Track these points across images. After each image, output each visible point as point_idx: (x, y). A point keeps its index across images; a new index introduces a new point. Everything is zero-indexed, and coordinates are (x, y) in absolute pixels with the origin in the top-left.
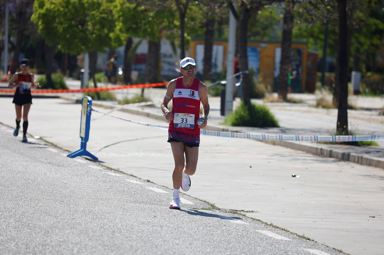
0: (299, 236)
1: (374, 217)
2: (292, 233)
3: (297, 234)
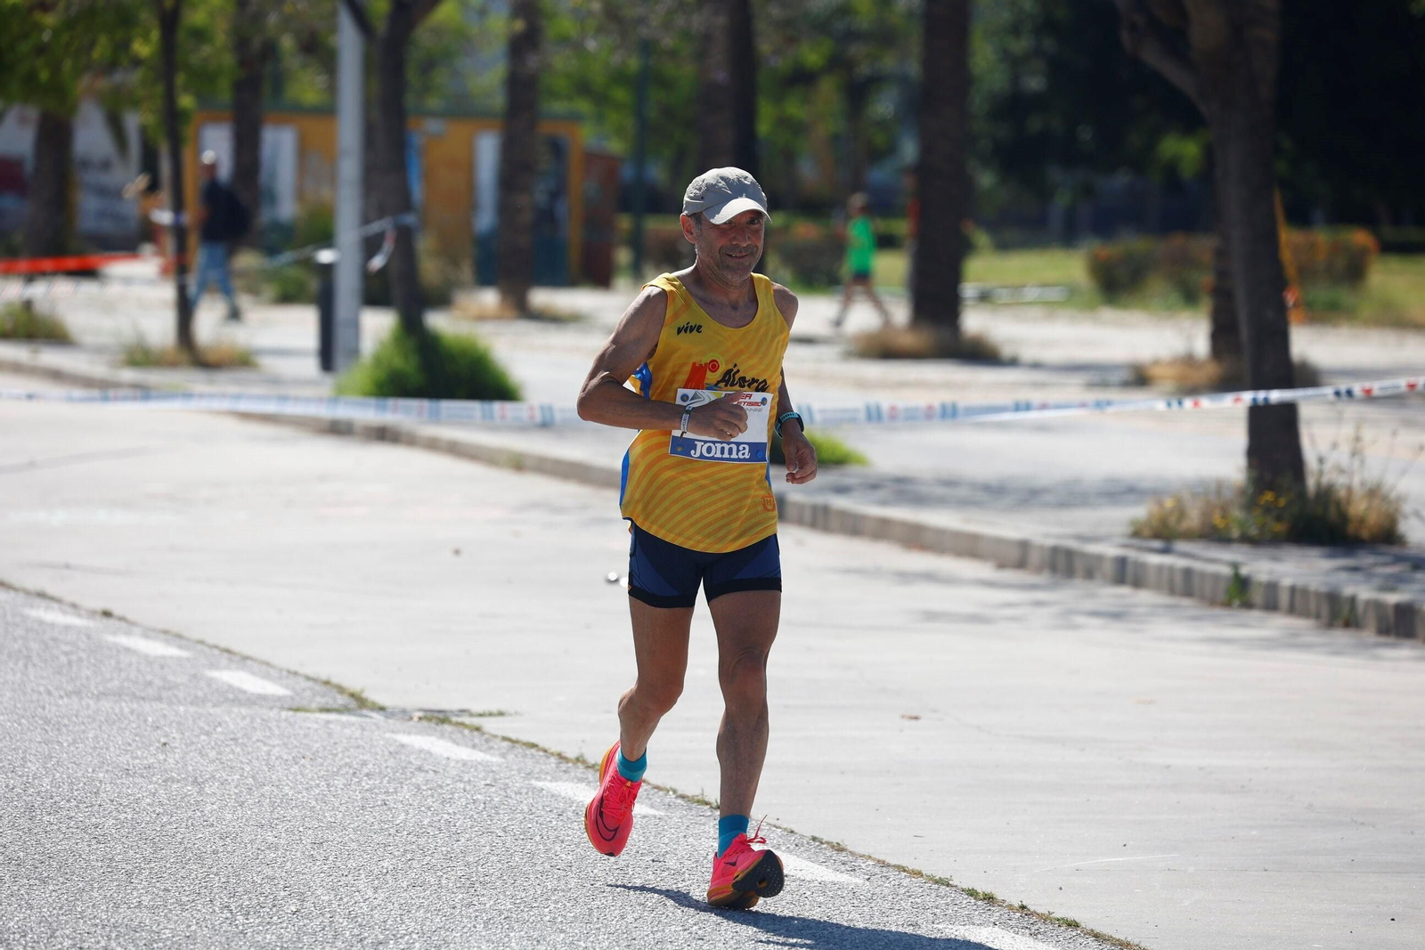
0: (683, 797)
1: (916, 718)
2: (658, 788)
3: (675, 791)
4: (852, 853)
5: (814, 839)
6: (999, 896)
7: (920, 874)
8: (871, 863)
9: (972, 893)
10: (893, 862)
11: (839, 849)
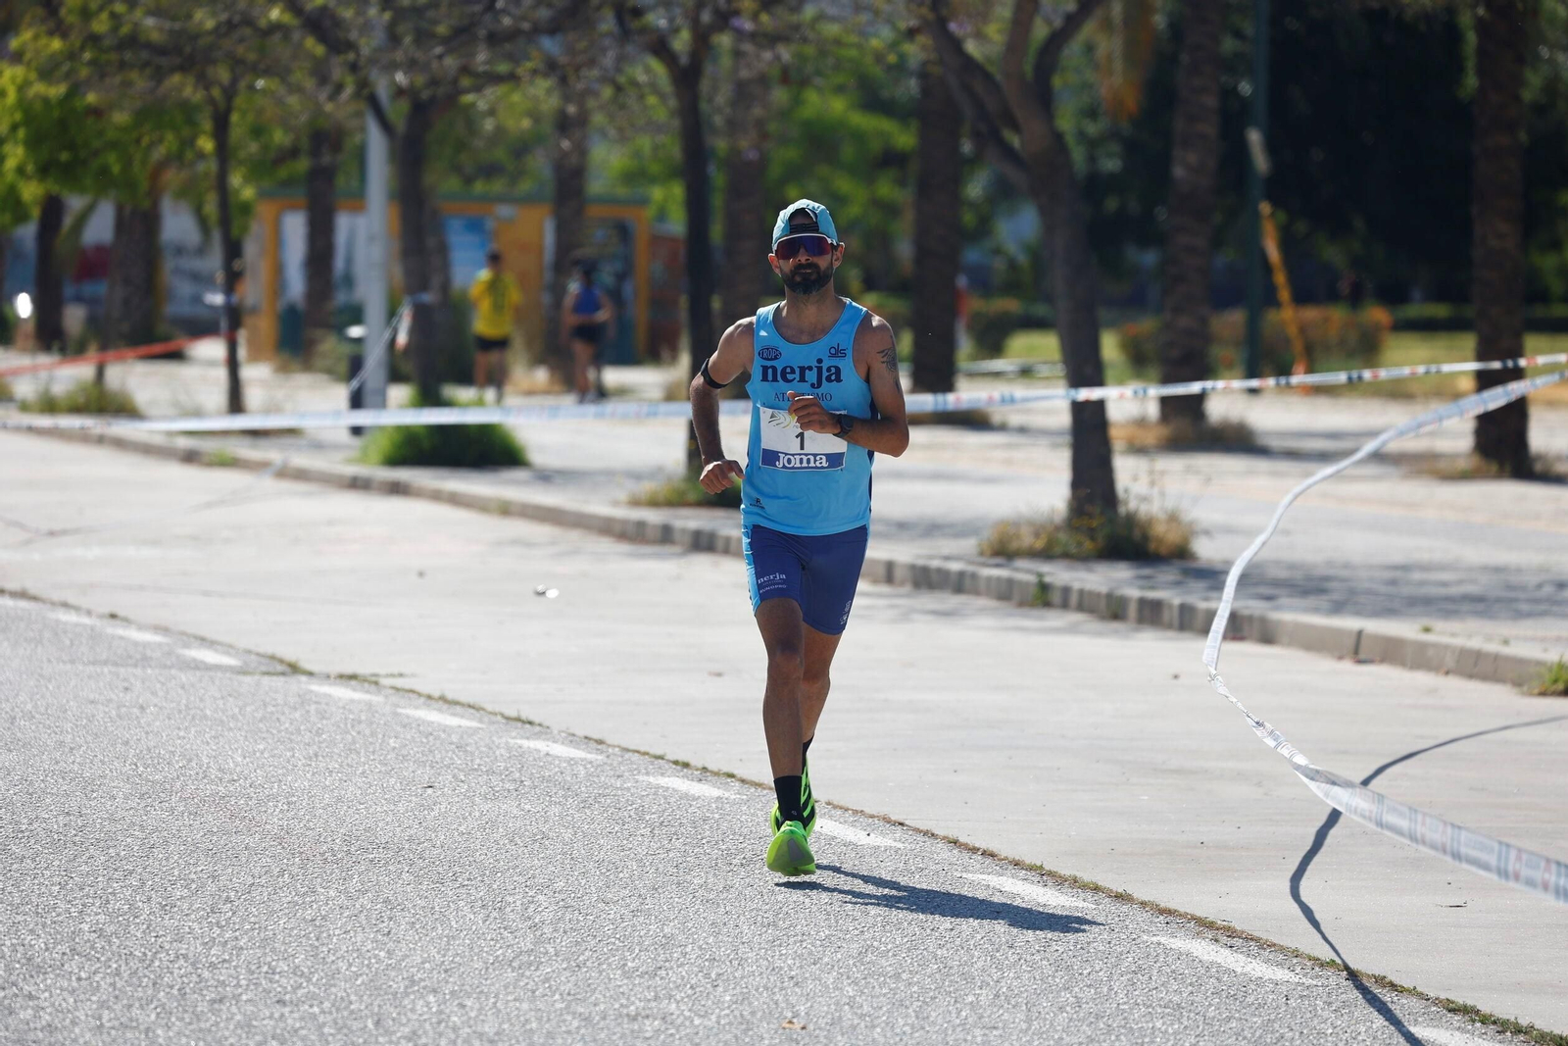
0: (507, 718)
1: (719, 675)
2: (491, 713)
4: (609, 746)
5: (586, 738)
6: (693, 763)
7: (648, 754)
9: (676, 763)
10: (632, 747)
11: (600, 742)
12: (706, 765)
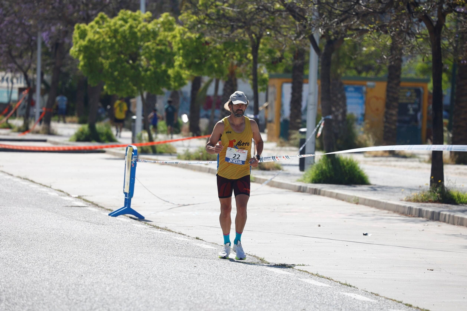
0: (341, 284)
1: (433, 270)
2: (335, 281)
3: (340, 282)
4: (380, 296)
5: (372, 293)
6: (413, 305)
7: (395, 301)
8: (383, 298)
9: (406, 305)
10: (389, 298)
11: (377, 295)
12: (418, 306)
